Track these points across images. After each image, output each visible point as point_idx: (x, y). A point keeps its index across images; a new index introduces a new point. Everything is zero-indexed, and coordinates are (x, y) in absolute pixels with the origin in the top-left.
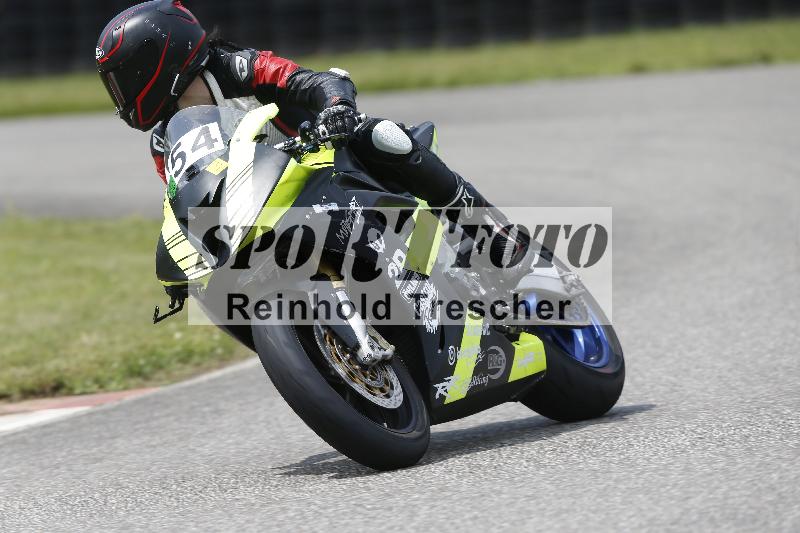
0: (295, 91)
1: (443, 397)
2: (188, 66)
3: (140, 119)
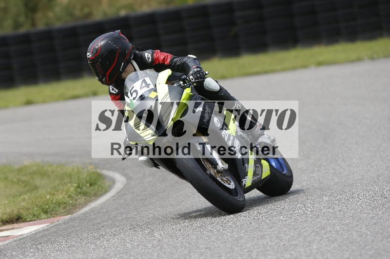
0: (175, 65)
1: (245, 185)
2: (126, 60)
3: (108, 81)
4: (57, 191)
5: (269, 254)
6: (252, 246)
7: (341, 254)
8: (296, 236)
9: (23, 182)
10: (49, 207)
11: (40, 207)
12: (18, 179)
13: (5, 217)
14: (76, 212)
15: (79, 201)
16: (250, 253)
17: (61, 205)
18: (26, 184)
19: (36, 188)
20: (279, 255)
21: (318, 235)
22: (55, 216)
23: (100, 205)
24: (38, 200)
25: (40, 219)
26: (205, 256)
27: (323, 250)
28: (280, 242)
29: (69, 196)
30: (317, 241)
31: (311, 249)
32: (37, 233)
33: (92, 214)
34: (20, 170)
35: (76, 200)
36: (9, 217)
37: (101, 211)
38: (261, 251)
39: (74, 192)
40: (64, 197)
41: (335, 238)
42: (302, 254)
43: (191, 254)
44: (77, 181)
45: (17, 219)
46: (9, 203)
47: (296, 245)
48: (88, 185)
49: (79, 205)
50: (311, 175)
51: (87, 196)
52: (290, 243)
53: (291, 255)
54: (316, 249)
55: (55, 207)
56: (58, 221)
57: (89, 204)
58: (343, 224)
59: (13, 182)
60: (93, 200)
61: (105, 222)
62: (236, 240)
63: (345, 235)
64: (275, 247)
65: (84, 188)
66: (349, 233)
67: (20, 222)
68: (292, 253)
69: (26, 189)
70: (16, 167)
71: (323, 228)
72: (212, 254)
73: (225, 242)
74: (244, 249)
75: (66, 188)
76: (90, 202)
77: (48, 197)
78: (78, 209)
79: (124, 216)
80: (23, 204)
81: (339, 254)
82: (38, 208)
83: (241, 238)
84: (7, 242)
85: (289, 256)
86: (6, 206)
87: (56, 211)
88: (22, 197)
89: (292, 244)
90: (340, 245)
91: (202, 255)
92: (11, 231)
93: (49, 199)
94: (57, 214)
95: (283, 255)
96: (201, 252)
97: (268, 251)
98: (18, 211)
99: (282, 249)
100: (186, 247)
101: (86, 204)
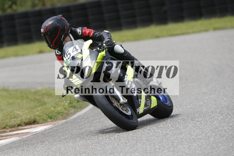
0: (95, 37)
1: (139, 112)
2: (66, 33)
3: (54, 47)
4: (58, 105)
5: (184, 144)
6: (174, 139)
7: (228, 144)
8: (200, 133)
9: (37, 100)
10: (53, 115)
11: (47, 115)
12: (34, 98)
13: (26, 121)
14: (69, 118)
15: (71, 111)
16: (172, 143)
17: (60, 114)
18: (39, 101)
19: (45, 103)
20: (190, 145)
21: (214, 133)
22: (56, 120)
23: (83, 114)
24: (46, 111)
25: (47, 122)
26: (146, 145)
27: (216, 141)
28: (191, 137)
29: (65, 109)
30: (213, 136)
31: (209, 141)
32: (45, 130)
33: (79, 119)
34: (35, 93)
35: (69, 111)
36: (28, 121)
37: (84, 117)
38: (179, 142)
39: (68, 106)
40: (61, 109)
41: (224, 134)
42: (204, 144)
43: (138, 144)
44: (69, 99)
45: (33, 122)
46: (29, 112)
47: (200, 138)
48: (76, 102)
49: (71, 114)
50: (210, 96)
51: (75, 108)
52: (197, 137)
53: (198, 144)
54: (213, 141)
55: (56, 115)
56: (58, 123)
57: (76, 113)
58: (229, 126)
59: (31, 100)
60: (79, 111)
61: (86, 124)
62: (164, 135)
63: (230, 133)
64: (188, 140)
65: (74, 104)
66: (232, 131)
67: (35, 124)
68: (198, 143)
69: (39, 104)
70: (33, 91)
71: (217, 128)
72: (150, 144)
73: (158, 136)
74: (169, 141)
75: (63, 104)
76: (77, 112)
77: (52, 109)
78: (70, 116)
79: (97, 121)
80: (37, 113)
81: (226, 144)
82: (46, 116)
83: (167, 134)
84: (28, 136)
85: (196, 145)
86: (27, 114)
87: (57, 117)
88: (37, 109)
89: (198, 138)
90: (227, 139)
91: (144, 144)
92: (30, 129)
93: (53, 110)
94: (57, 119)
95: (192, 144)
96: (143, 143)
97: (184, 142)
98: (34, 118)
99: (192, 141)
100: (135, 139)
101: (75, 113)
